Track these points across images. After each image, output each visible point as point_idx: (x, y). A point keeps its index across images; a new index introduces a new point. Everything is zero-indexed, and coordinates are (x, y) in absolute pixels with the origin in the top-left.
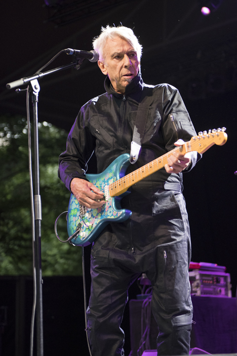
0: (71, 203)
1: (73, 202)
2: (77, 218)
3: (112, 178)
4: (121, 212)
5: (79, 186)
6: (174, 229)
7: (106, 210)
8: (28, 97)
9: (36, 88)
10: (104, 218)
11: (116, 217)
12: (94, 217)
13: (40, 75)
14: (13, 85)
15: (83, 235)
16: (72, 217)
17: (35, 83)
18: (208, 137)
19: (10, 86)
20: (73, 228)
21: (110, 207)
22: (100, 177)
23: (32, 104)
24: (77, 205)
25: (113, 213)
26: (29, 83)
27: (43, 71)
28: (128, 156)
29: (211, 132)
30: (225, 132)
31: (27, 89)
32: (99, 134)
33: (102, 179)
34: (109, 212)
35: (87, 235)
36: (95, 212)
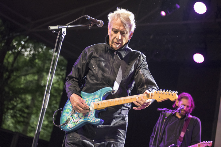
0: (66, 105)
1: (68, 105)
2: (68, 115)
3: (97, 98)
4: (98, 120)
5: (75, 99)
6: (120, 136)
7: (89, 116)
8: (58, 37)
9: (64, 33)
10: (86, 120)
11: (94, 122)
12: (79, 117)
13: (68, 26)
14: (52, 28)
15: (70, 126)
16: (65, 113)
17: (64, 30)
18: (166, 94)
19: (50, 28)
20: (64, 120)
21: (92, 115)
22: (89, 96)
23: (60, 41)
24: (70, 107)
25: (92, 119)
26: (61, 29)
27: (70, 25)
28: (111, 89)
29: (168, 92)
30: (177, 94)
31: (59, 32)
32: (94, 69)
33: (91, 97)
34: (90, 117)
35: (72, 127)
36: (81, 115)
